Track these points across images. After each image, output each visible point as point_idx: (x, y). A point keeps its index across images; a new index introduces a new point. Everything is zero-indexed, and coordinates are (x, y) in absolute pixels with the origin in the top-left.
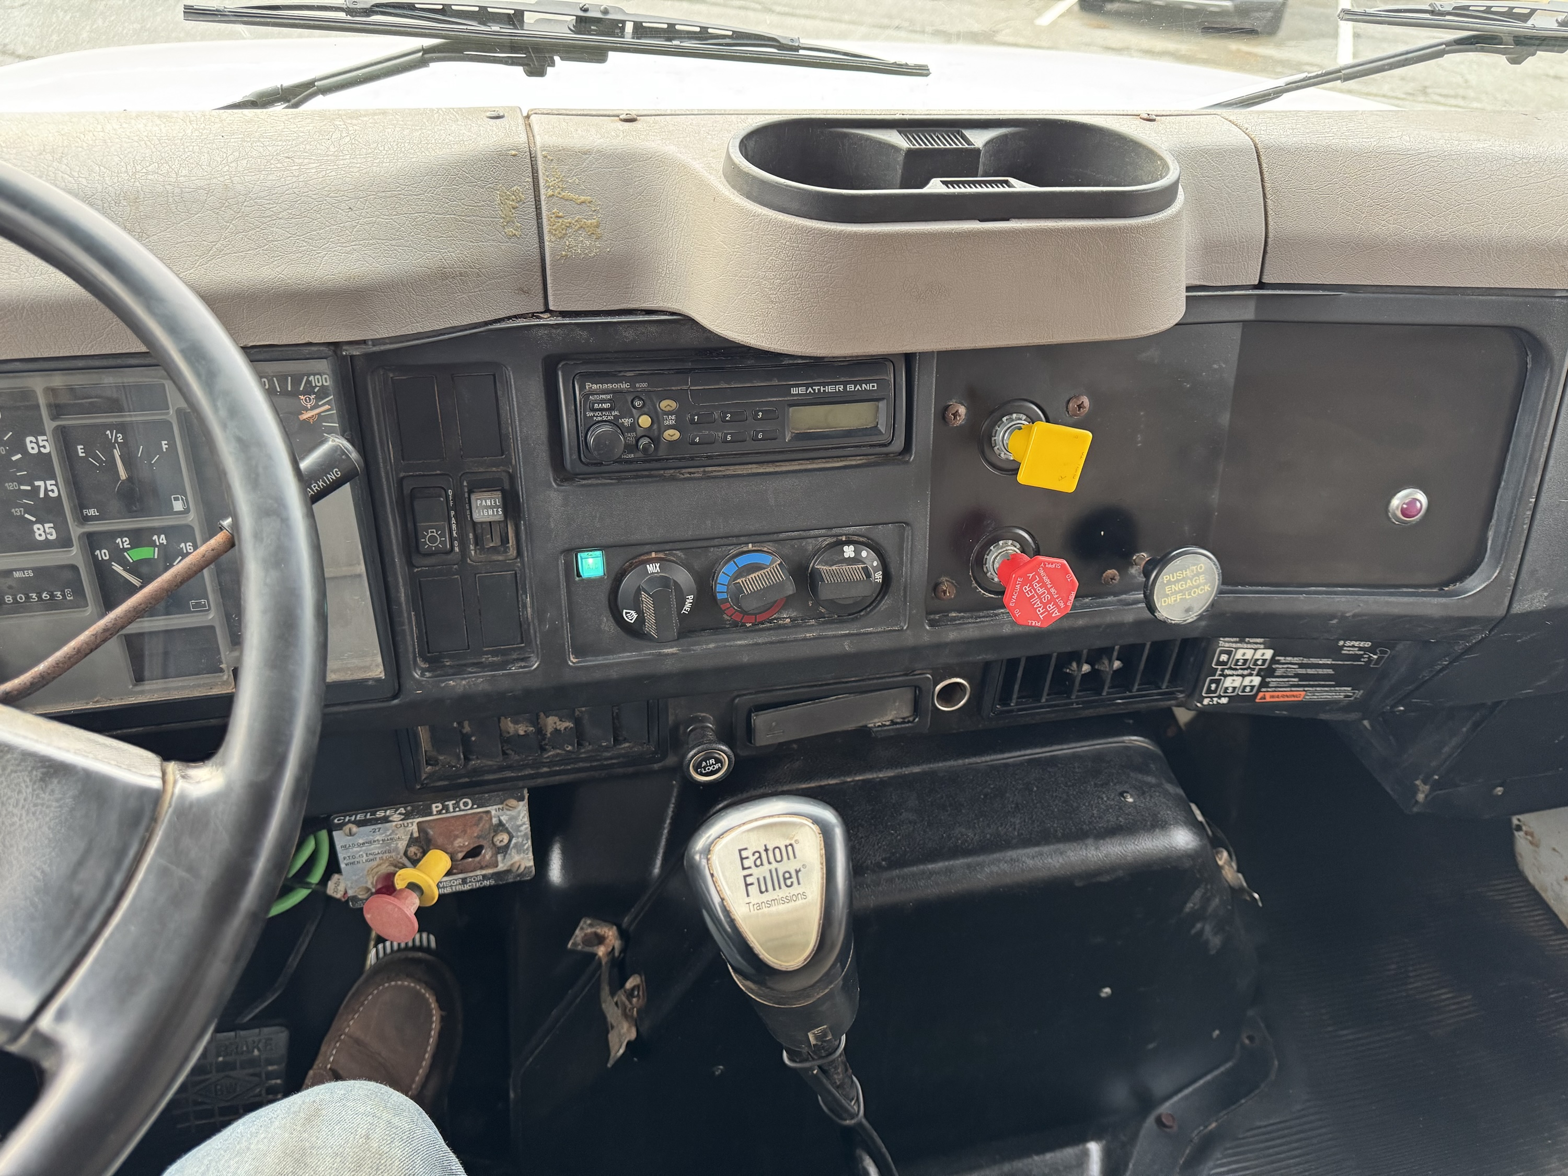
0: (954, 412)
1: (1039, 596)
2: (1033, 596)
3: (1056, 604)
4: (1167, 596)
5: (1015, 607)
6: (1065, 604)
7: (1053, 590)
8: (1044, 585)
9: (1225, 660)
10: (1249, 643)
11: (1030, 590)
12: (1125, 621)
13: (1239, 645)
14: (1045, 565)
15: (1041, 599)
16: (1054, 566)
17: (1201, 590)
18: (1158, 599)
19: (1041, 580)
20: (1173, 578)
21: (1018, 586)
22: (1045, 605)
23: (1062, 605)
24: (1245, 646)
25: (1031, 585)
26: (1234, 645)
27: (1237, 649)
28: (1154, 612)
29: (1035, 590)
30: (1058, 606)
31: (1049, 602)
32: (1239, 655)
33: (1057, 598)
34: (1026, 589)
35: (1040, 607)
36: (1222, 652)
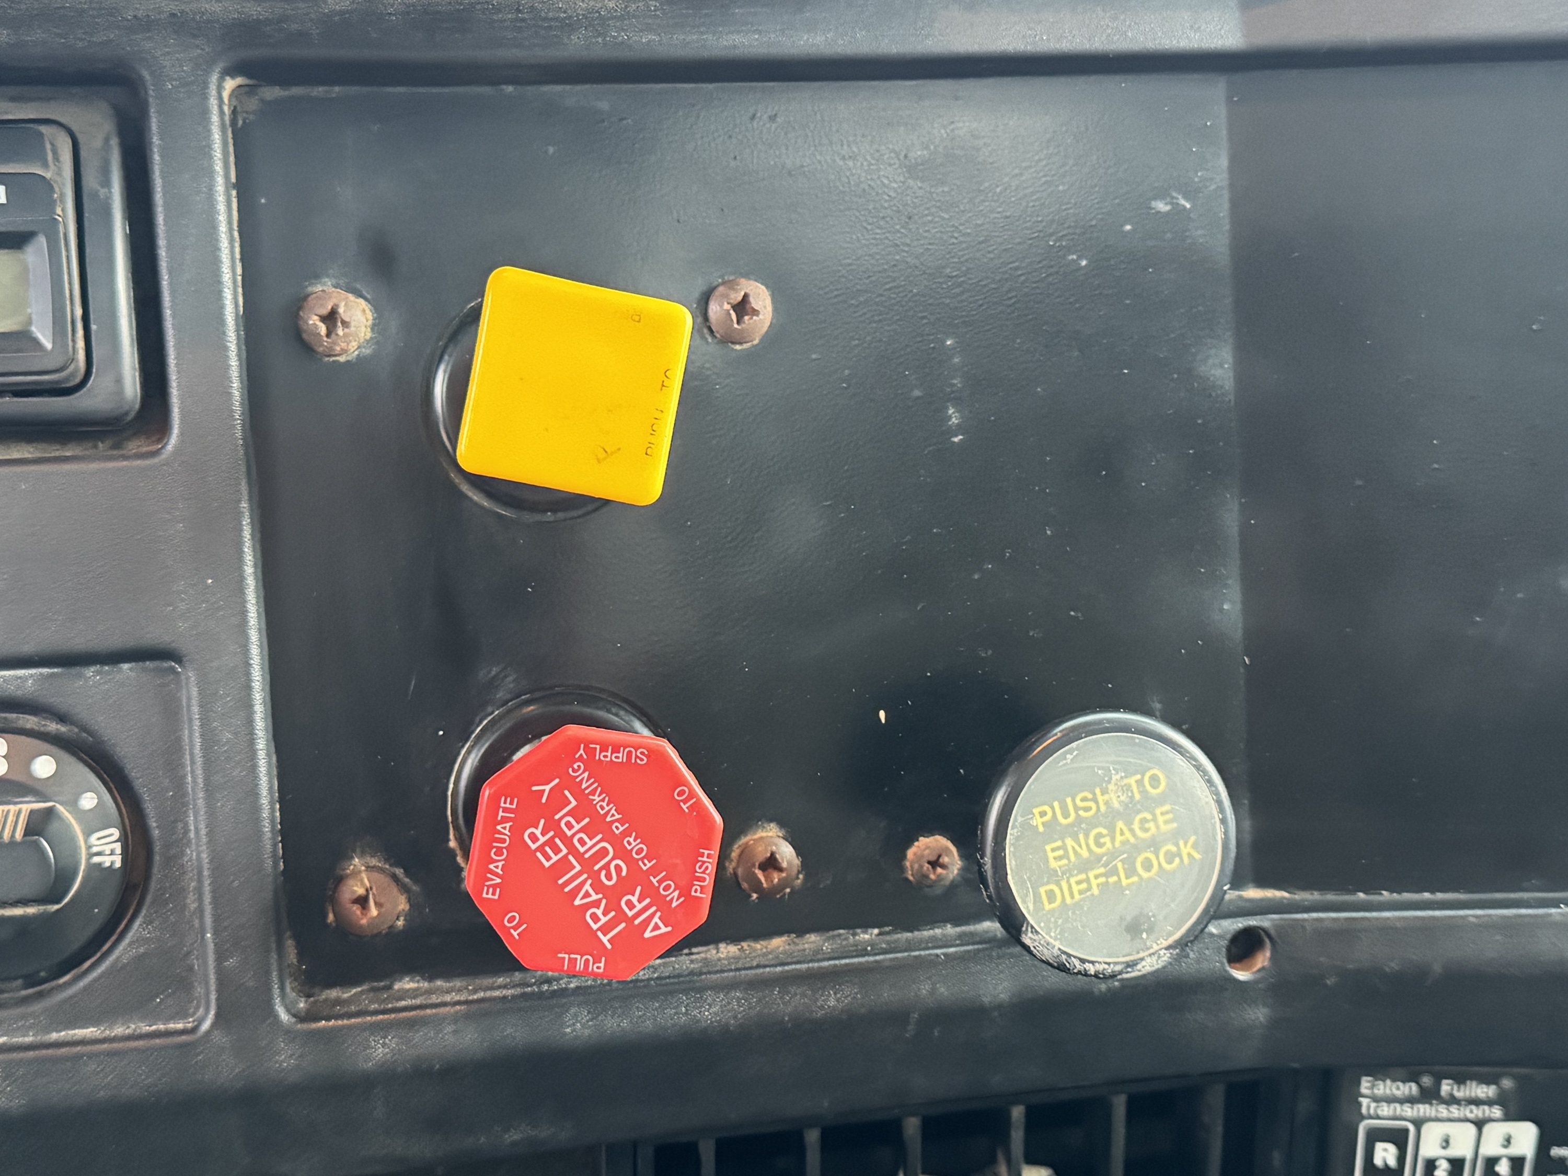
0: (325, 311)
1: (587, 864)
2: (563, 866)
3: (649, 892)
4: (1054, 876)
5: (504, 906)
6: (685, 892)
7: (632, 843)
8: (598, 825)
9: (1392, 1162)
10: (1452, 1101)
11: (550, 843)
12: (986, 1000)
13: (1423, 1110)
14: (590, 752)
15: (595, 876)
16: (621, 757)
17: (1170, 857)
18: (1022, 884)
19: (584, 809)
20: (1066, 815)
21: (505, 829)
22: (613, 896)
23: (674, 897)
24: (1443, 1111)
25: (552, 825)
26: (1408, 1111)
27: (1419, 1123)
28: (1019, 932)
29: (568, 841)
30: (661, 903)
31: (625, 886)
32: (1430, 1147)
33: (653, 871)
34: (534, 838)
35: (596, 904)
36: (1375, 1136)
